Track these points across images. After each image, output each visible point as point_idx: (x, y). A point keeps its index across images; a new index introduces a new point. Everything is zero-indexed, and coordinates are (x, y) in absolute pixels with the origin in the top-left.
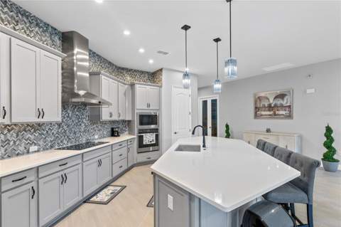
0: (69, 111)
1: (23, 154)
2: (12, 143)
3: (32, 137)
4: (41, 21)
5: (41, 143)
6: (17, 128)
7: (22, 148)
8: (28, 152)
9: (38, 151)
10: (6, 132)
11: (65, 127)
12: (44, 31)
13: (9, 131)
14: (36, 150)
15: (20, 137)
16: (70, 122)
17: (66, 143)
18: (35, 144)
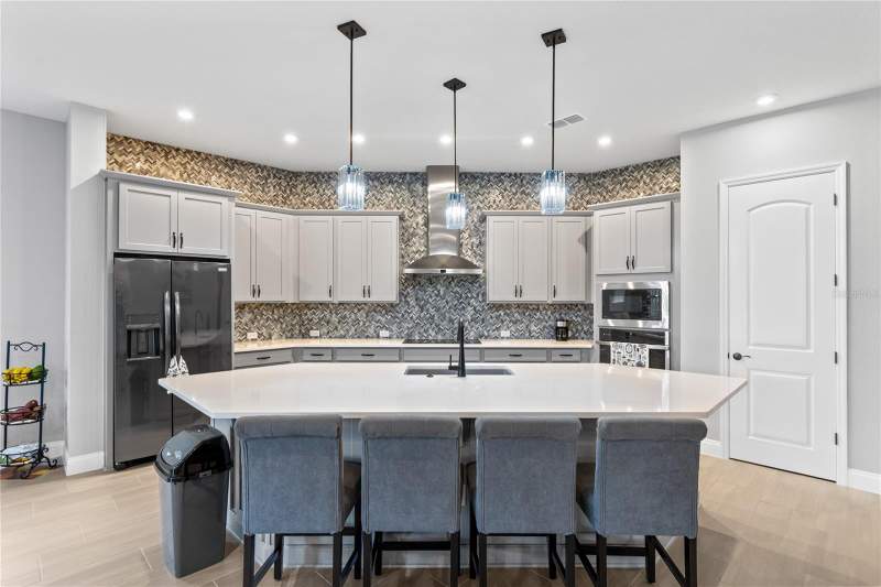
0: (439, 287)
1: (372, 338)
2: (361, 323)
3: (383, 320)
4: (395, 174)
5: (394, 328)
6: (366, 308)
7: (371, 331)
8: (378, 337)
9: (390, 338)
10: (356, 311)
11: (432, 311)
12: (399, 185)
13: (359, 310)
14: (388, 335)
15: (369, 318)
16: (442, 303)
17: (433, 334)
18: (387, 329)
